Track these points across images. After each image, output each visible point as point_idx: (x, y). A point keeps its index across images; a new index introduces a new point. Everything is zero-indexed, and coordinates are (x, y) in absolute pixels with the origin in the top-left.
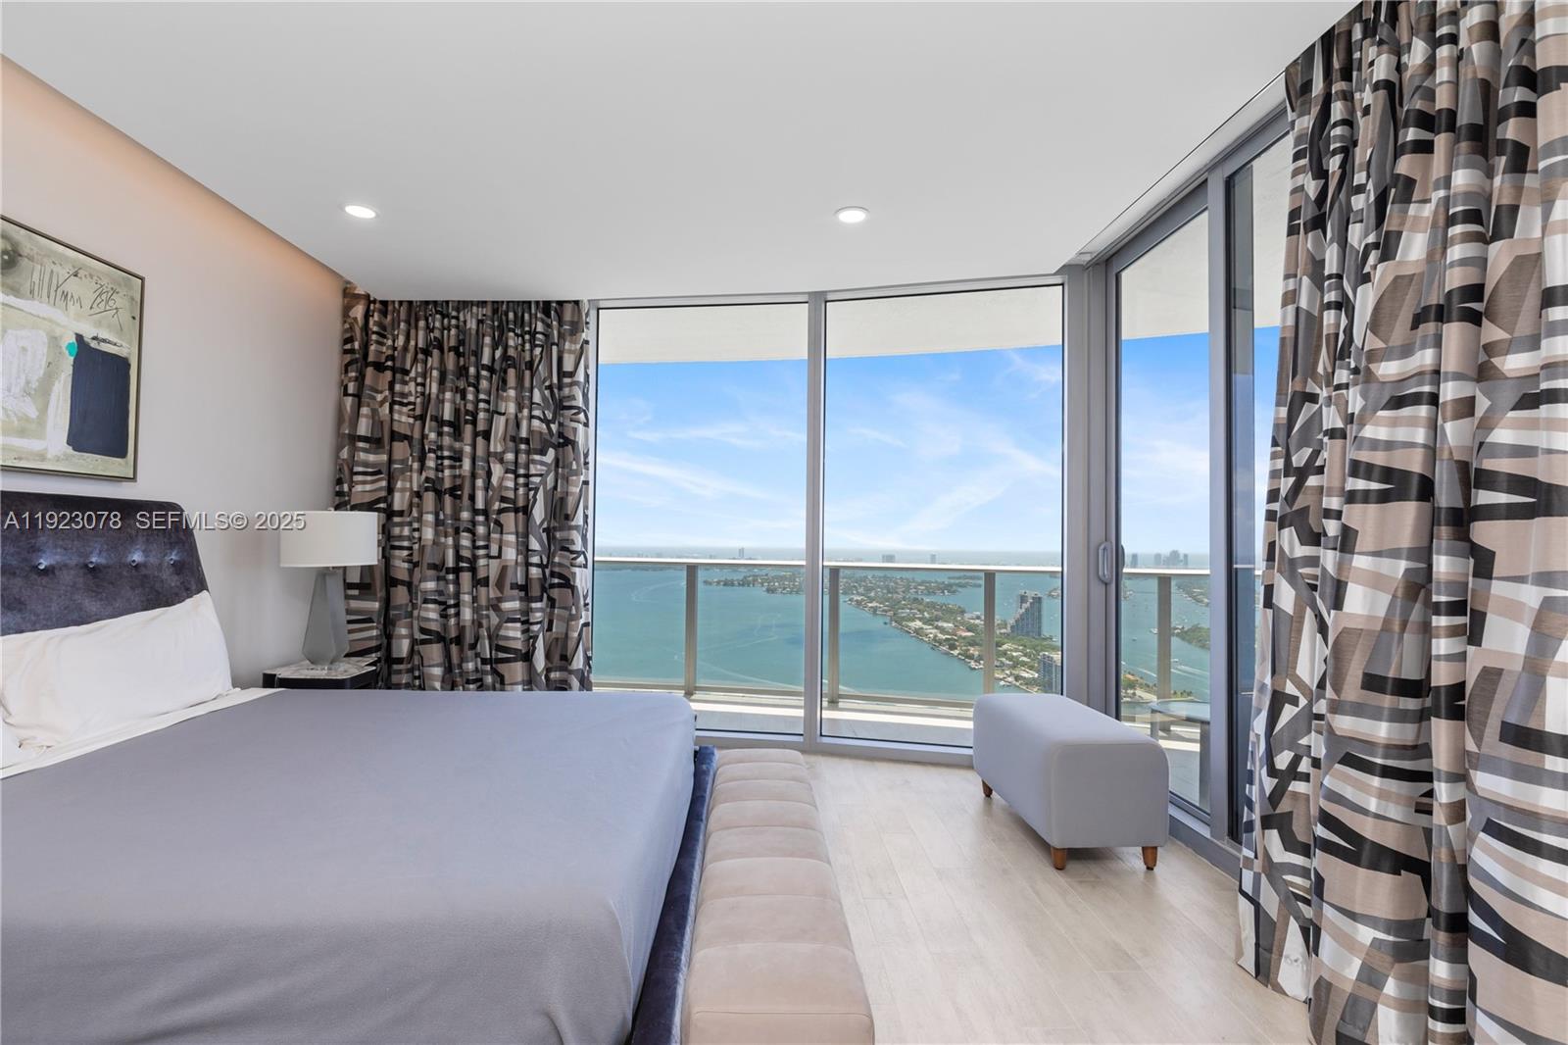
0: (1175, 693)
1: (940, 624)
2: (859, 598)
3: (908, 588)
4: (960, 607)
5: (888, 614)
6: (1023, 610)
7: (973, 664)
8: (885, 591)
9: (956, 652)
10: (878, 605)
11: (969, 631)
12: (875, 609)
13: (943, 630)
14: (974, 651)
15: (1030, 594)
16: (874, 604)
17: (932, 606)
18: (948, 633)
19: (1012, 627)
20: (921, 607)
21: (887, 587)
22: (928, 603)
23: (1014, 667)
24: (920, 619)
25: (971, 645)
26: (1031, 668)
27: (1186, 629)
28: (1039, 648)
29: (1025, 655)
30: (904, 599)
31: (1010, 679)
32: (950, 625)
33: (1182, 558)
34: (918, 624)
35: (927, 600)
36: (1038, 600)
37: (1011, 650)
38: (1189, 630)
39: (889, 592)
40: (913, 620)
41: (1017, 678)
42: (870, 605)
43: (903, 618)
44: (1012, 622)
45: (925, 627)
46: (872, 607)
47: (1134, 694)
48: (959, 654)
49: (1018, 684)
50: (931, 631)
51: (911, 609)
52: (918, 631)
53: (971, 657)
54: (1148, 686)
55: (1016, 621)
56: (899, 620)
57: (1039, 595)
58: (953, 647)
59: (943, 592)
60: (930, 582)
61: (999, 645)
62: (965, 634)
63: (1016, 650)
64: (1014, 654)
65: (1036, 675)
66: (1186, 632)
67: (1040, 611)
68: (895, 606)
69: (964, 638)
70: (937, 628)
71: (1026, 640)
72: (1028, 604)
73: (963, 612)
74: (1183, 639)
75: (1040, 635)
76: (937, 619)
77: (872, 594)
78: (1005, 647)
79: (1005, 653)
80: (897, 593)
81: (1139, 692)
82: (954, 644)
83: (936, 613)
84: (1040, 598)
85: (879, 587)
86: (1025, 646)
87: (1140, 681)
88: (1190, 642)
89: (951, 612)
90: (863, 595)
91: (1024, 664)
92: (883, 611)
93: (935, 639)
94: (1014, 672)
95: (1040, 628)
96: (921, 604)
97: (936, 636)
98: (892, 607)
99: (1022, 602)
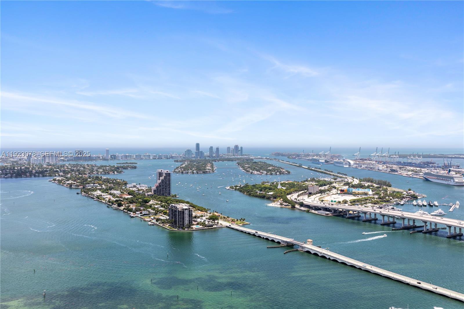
0: (237, 220)
1: (113, 191)
2: (60, 178)
3: (92, 171)
4: (124, 181)
5: (80, 187)
6: (160, 181)
7: (132, 214)
8: (77, 173)
9: (122, 208)
10: (73, 182)
11: (129, 195)
12: (71, 185)
13: (114, 195)
14: (133, 207)
15: (165, 171)
16: (70, 182)
17: (107, 181)
18: (117, 197)
19: (154, 191)
20: (101, 182)
21: (78, 170)
22: (105, 179)
23: (156, 214)
24: (100, 190)
25: (131, 203)
26: (165, 213)
27: (242, 186)
28: (169, 202)
29: (162, 207)
30: (90, 177)
31: (154, 221)
32: (119, 192)
33: (240, 149)
34: (99, 193)
35: (104, 177)
36: (168, 175)
37: (154, 205)
38: (243, 187)
39: (80, 174)
40: (96, 191)
41: (157, 220)
42: (67, 182)
43: (89, 190)
44: (154, 188)
45: (103, 194)
46: (68, 184)
47: (218, 223)
48: (124, 209)
49: (158, 223)
50: (107, 197)
51: (94, 183)
52: (98, 197)
53: (131, 210)
54: (225, 218)
55: (157, 187)
56: (87, 191)
57: (169, 172)
58: (120, 205)
59: (114, 173)
60: (106, 166)
61: (147, 202)
62: (127, 197)
63: (157, 204)
64: (156, 206)
65: (168, 218)
66: (242, 188)
67: (169, 181)
68: (84, 182)
69: (127, 199)
70: (110, 194)
71: (162, 197)
72: (163, 177)
73: (126, 184)
74: (241, 191)
75: (169, 194)
76: (111, 189)
77: (69, 176)
78: (151, 202)
79: (151, 207)
80: (85, 174)
81: (221, 222)
82: (121, 203)
83: (109, 185)
84: (169, 174)
85: (73, 170)
86: (162, 201)
87: (221, 215)
88: (244, 193)
89: (119, 184)
90: (62, 176)
91: (161, 211)
92: (76, 186)
93: (109, 201)
94: (155, 217)
95: (169, 190)
96: (100, 180)
97: (110, 199)
98: (82, 183)
99: (160, 177)
